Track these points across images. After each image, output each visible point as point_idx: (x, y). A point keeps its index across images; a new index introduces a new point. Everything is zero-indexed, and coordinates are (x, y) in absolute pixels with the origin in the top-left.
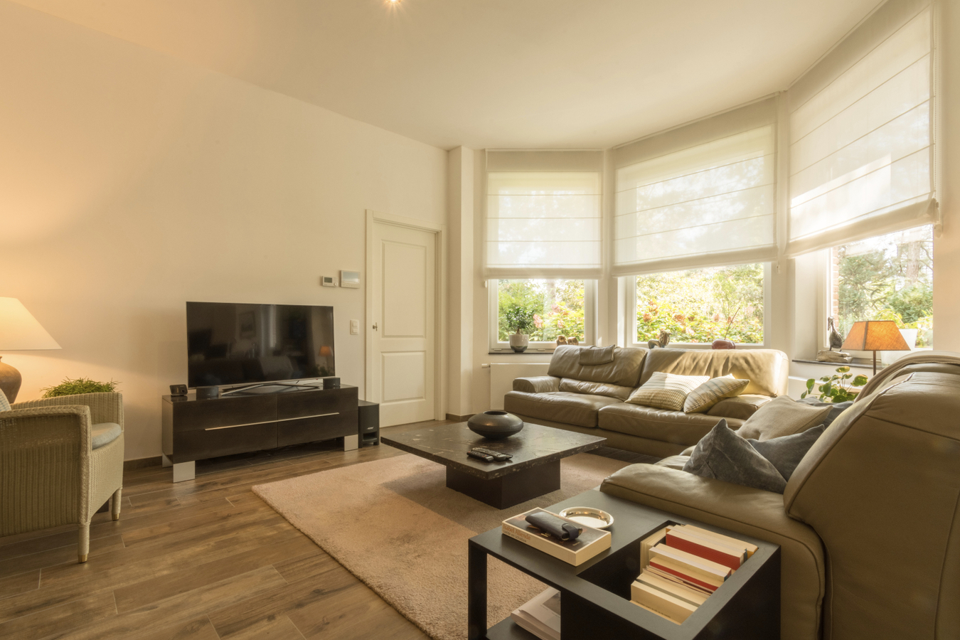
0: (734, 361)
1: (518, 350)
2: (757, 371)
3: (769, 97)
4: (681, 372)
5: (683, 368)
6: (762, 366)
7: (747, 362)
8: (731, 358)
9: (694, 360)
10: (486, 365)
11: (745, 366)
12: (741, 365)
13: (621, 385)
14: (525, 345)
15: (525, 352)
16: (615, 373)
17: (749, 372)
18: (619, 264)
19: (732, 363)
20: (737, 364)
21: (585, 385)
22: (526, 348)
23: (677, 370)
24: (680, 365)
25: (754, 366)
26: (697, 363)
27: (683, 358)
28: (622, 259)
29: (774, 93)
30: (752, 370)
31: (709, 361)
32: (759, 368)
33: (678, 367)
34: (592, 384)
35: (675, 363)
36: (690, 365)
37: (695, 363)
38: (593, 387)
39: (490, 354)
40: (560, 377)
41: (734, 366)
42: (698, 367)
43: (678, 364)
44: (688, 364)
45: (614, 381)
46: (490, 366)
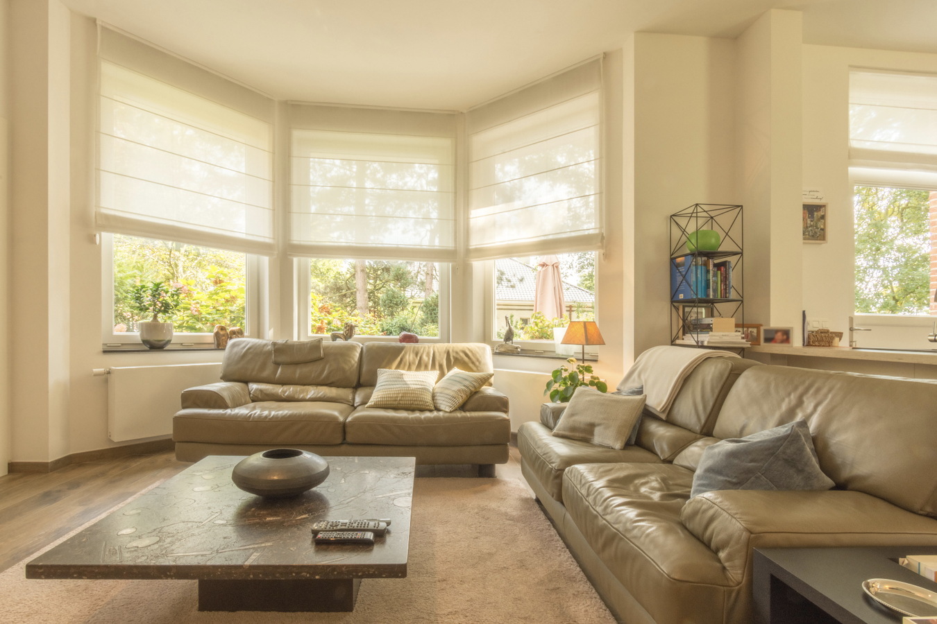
0: (455, 355)
1: (154, 344)
2: (477, 364)
3: (451, 113)
4: (406, 368)
5: (408, 364)
6: (480, 359)
7: (467, 355)
8: (451, 351)
9: (417, 354)
10: (102, 370)
11: (466, 359)
12: (463, 359)
13: (338, 387)
14: (168, 339)
15: (168, 347)
16: (329, 374)
17: (471, 365)
18: (295, 242)
19: (454, 357)
20: (458, 357)
21: (289, 390)
22: (169, 342)
23: (402, 366)
24: (404, 360)
25: (474, 359)
26: (421, 358)
27: (406, 353)
28: (298, 237)
29: (454, 111)
30: (473, 363)
31: (431, 355)
32: (478, 360)
33: (403, 363)
34: (299, 388)
35: (399, 359)
36: (414, 360)
37: (418, 358)
38: (302, 391)
39: (105, 352)
40: (246, 382)
41: (456, 359)
42: (422, 362)
43: (401, 360)
44: (411, 358)
45: (329, 382)
46: (109, 373)
